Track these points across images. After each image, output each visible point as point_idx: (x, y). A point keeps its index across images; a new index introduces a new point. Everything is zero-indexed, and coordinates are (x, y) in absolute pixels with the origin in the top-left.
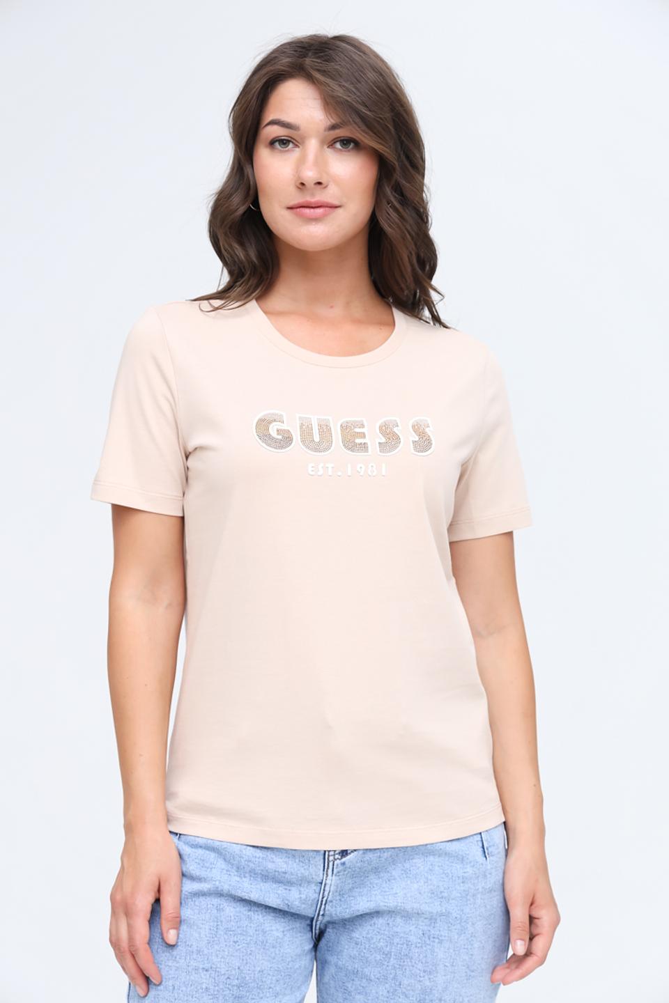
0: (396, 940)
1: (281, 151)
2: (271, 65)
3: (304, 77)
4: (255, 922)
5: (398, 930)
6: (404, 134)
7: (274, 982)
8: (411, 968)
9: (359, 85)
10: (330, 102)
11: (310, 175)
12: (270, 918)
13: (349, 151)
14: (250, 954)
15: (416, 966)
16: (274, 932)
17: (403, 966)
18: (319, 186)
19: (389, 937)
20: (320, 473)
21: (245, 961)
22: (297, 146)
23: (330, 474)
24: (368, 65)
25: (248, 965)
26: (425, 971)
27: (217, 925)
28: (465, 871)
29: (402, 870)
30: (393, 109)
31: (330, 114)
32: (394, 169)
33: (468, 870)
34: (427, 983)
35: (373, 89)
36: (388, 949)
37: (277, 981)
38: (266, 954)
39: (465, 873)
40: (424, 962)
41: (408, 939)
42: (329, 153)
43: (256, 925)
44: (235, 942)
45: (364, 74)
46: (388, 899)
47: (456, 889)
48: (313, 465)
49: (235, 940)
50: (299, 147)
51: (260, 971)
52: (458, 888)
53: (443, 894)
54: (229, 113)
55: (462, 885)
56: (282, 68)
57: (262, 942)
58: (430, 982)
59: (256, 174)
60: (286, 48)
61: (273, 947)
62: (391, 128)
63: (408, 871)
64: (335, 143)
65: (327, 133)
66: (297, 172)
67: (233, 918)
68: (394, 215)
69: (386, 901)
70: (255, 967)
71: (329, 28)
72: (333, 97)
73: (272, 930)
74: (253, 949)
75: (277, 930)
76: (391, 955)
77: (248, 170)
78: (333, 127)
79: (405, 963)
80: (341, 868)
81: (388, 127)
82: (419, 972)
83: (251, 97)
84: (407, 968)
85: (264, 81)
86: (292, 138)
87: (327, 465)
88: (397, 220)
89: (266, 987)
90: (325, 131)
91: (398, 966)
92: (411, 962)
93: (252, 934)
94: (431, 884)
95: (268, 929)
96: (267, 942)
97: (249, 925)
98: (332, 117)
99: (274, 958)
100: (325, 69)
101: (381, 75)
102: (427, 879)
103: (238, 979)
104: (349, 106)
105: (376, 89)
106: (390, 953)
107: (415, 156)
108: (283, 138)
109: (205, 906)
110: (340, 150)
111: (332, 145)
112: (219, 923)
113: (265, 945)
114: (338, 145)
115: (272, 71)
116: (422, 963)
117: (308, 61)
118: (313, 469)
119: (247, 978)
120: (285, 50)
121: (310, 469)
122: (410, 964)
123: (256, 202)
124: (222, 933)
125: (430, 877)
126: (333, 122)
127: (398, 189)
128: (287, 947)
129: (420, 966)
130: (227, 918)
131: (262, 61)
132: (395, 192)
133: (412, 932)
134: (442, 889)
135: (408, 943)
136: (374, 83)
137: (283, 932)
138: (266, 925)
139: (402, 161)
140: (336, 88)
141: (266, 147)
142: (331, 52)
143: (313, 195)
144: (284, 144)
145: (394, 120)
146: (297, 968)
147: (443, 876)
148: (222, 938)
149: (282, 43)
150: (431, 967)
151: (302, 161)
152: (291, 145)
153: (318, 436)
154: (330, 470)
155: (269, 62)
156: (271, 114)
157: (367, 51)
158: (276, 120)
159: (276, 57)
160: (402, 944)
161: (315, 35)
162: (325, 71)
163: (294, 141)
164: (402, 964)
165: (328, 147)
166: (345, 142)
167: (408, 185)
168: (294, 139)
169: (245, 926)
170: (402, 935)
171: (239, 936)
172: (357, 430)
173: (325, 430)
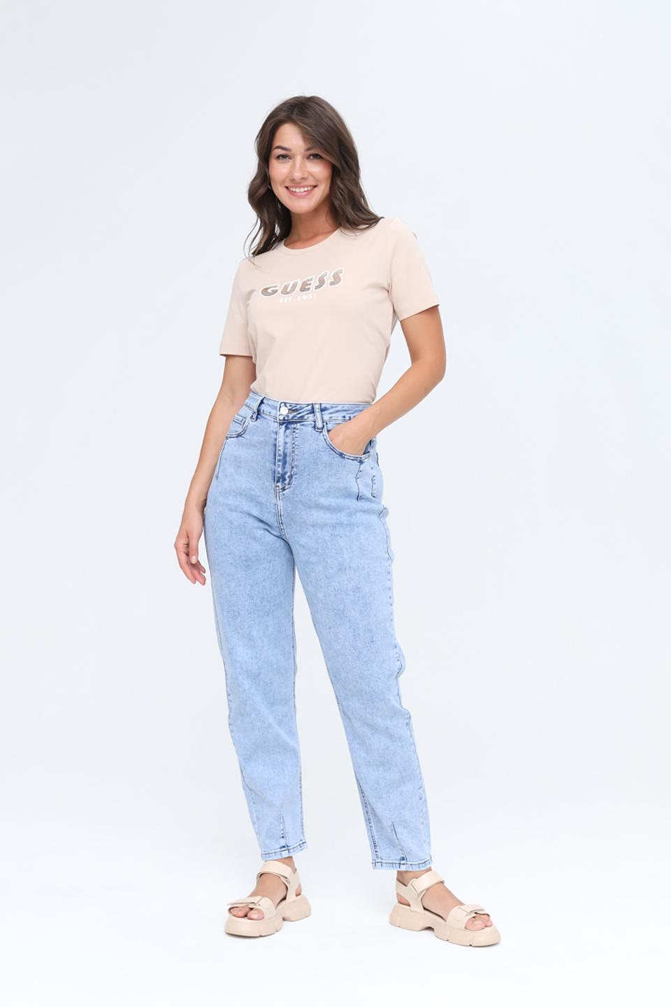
0: (320, 541)
1: (283, 162)
3: (292, 122)
5: (319, 535)
10: (307, 136)
11: (297, 174)
13: (317, 161)
18: (303, 180)
20: (285, 302)
22: (290, 159)
23: (290, 301)
32: (340, 171)
34: (340, 559)
42: (307, 162)
48: (283, 299)
56: (281, 118)
59: (270, 172)
60: (284, 107)
66: (291, 173)
77: (266, 170)
78: (308, 149)
80: (283, 496)
81: (335, 149)
83: (267, 133)
85: (272, 125)
86: (288, 155)
87: (289, 298)
90: (305, 151)
98: (308, 144)
104: (315, 138)
108: (283, 155)
110: (312, 160)
114: (312, 157)
115: (275, 121)
117: (294, 113)
120: (282, 108)
126: (308, 146)
129: (333, 551)
135: (325, 541)
141: (276, 159)
144: (284, 158)
151: (293, 166)
152: (287, 159)
153: (290, 289)
156: (277, 143)
158: (280, 146)
163: (289, 157)
165: (307, 159)
166: (316, 156)
172: (308, 283)
173: (294, 286)
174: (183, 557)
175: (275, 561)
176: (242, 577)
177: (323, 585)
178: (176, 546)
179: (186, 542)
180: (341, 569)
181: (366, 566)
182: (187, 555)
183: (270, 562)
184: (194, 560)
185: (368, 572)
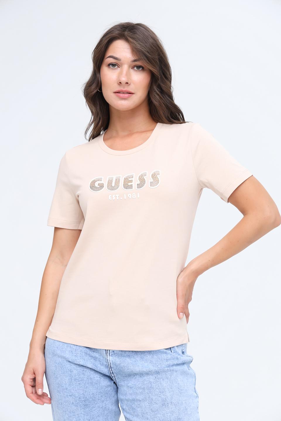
0: (146, 382)
1: (112, 69)
2: (111, 34)
3: (125, 39)
4: (86, 375)
6: (163, 65)
7: (100, 397)
8: (154, 392)
9: (146, 44)
10: (135, 50)
11: (124, 79)
12: (93, 373)
13: (140, 71)
14: (87, 388)
15: (156, 391)
16: (96, 378)
17: (151, 392)
18: (127, 84)
19: (142, 382)
20: (114, 199)
21: (85, 391)
22: (119, 67)
23: (118, 199)
24: (150, 36)
25: (87, 392)
26: (160, 392)
27: (71, 378)
28: (167, 356)
29: (140, 357)
30: (159, 55)
31: (134, 55)
32: (158, 79)
33: (169, 356)
34: (163, 397)
35: (152, 46)
36: (143, 387)
37: (101, 396)
38: (93, 387)
39: (167, 357)
40: (159, 388)
41: (150, 381)
42: (132, 71)
43: (87, 377)
44: (79, 384)
45: (149, 40)
46: (136, 368)
47: (164, 364)
48: (111, 196)
49: (79, 383)
50: (120, 68)
51: (92, 394)
52: (165, 363)
53: (158, 366)
54: (92, 52)
55: (166, 362)
56: (116, 35)
57: (91, 383)
58: (164, 396)
59: (101, 78)
60: (118, 27)
61: (96, 384)
62: (158, 62)
63: (143, 358)
64: (134, 67)
65: (132, 63)
66: (118, 78)
67: (77, 374)
68: (157, 97)
69: (135, 369)
70: (90, 393)
71: (134, 20)
72: (135, 48)
73: (94, 378)
74: (87, 386)
75: (97, 377)
76: (145, 389)
77: (98, 75)
78: (135, 61)
79: (152, 390)
81: (157, 62)
82: (158, 393)
83: (102, 46)
84: (153, 392)
85: (108, 40)
86: (117, 64)
87: (116, 195)
88: (159, 99)
89: (97, 399)
90: (131, 62)
91: (149, 392)
92: (154, 389)
93: (86, 380)
94: (153, 363)
95: (92, 377)
96: (93, 382)
97: (84, 377)
98: (135, 57)
99: (97, 388)
100: (133, 37)
101: (155, 41)
102: (151, 361)
103: (84, 398)
104: (142, 52)
105: (153, 46)
106: (144, 388)
107: (167, 73)
108: (114, 63)
109: (66, 370)
110: (136, 70)
111: (133, 68)
112: (72, 377)
113: (92, 384)
114: (135, 68)
115: (111, 36)
116: (158, 389)
117: (126, 33)
118: (111, 197)
119: (87, 398)
120: (117, 28)
121: (110, 197)
122: (153, 390)
123: (101, 89)
124: (73, 381)
125: (152, 360)
126: (135, 59)
127: (159, 87)
128: (102, 383)
129: (157, 390)
130: (75, 375)
131: (107, 32)
132: (158, 88)
133: (151, 378)
134: (157, 365)
135: (150, 382)
136: (152, 44)
137: (100, 377)
138: (91, 376)
139: (161, 76)
140: (138, 45)
141: (106, 66)
142: (136, 30)
143: (124, 87)
144: (114, 66)
145: (159, 59)
146: (109, 390)
147: (158, 359)
148: (74, 383)
149: (116, 25)
150: (162, 390)
151: (120, 74)
152: (116, 67)
153: (114, 184)
154: (118, 197)
155: (110, 32)
156: (110, 53)
157: (149, 31)
158: (112, 56)
159: (113, 31)
160: (148, 383)
161: (128, 23)
162: (133, 38)
163: (118, 65)
164: (150, 391)
165: (131, 69)
166: (138, 67)
167: (163, 85)
168: (118, 64)
169: (82, 377)
170: (147, 380)
171: (80, 382)
172: (130, 179)
173: (118, 181)
174: (30, 389)
175: (107, 400)
176: (81, 413)
177: (149, 417)
178: (23, 379)
179: (32, 377)
180: (164, 404)
181: (184, 402)
182: (34, 386)
183: (103, 402)
184: (40, 392)
185: (185, 407)
